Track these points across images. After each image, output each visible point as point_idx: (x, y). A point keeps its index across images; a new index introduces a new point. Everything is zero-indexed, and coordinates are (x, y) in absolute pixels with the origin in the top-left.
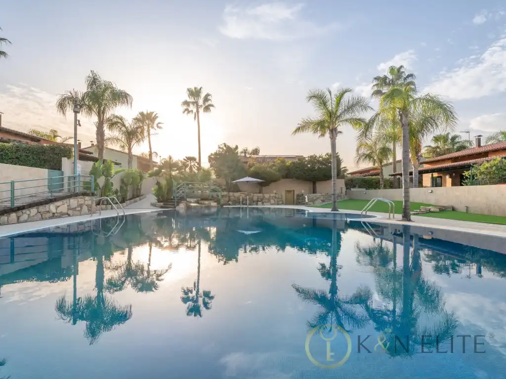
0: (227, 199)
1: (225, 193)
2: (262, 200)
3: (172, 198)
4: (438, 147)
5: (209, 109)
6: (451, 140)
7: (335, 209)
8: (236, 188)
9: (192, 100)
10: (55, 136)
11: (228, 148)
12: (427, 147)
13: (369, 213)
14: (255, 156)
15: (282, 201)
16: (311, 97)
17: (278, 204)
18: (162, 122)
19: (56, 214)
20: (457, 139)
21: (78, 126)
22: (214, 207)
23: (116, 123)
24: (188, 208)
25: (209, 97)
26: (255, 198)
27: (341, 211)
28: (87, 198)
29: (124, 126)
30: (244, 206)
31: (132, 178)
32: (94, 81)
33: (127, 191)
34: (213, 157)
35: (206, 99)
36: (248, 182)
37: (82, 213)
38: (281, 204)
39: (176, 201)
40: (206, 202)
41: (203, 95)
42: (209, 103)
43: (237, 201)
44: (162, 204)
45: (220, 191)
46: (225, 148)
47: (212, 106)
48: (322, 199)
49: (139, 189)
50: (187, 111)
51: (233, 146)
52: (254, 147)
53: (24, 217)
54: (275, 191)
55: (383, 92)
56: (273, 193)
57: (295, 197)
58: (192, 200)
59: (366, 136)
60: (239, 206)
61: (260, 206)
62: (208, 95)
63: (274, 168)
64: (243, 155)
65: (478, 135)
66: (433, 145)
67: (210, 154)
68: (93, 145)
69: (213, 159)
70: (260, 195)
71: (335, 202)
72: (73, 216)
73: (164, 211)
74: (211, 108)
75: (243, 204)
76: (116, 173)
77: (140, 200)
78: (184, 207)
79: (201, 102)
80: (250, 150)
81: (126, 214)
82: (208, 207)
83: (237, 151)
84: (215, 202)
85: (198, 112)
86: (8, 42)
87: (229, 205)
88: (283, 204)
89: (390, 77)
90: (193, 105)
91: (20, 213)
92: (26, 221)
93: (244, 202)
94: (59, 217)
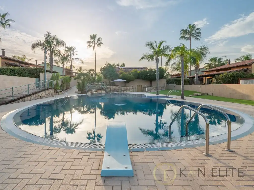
0: (109, 89)
1: (108, 87)
2: (126, 90)
3: (85, 89)
4: (211, 64)
5: (100, 45)
6: (218, 60)
7: (157, 94)
8: (114, 84)
9: (92, 40)
10: (24, 58)
11: (110, 65)
12: (206, 63)
13: (170, 96)
14: (123, 68)
15: (136, 90)
16: (147, 45)
17: (134, 92)
18: (77, 51)
19: (41, 97)
20: (221, 60)
21: (46, 59)
22: (104, 93)
23: (57, 54)
24: (92, 94)
25: (100, 39)
26: (123, 89)
27: (161, 95)
28: (51, 90)
29: (60, 54)
30: (118, 93)
31: (67, 80)
32: (48, 36)
33: (64, 86)
34: (102, 69)
35: (99, 40)
36: (119, 81)
37: (50, 96)
38: (135, 92)
39: (87, 90)
40: (100, 91)
41: (97, 38)
42: (100, 42)
43: (114, 91)
44: (80, 92)
45: (106, 86)
46: (108, 65)
47: (102, 43)
48: (155, 89)
49: (69, 85)
50: (90, 46)
51: (112, 64)
52: (122, 63)
53: (32, 98)
54: (132, 85)
55: (186, 36)
56: (131, 86)
57: (142, 88)
58: (93, 90)
59: (168, 64)
60: (115, 93)
61: (125, 93)
62: (99, 38)
63: (132, 74)
64: (117, 67)
65: (229, 59)
66: (210, 63)
67: (101, 68)
68: (43, 62)
69: (103, 70)
70: (125, 87)
71: (157, 91)
72: (47, 98)
73: (81, 95)
74: (101, 44)
75: (117, 92)
76: (61, 78)
77: (69, 90)
78: (90, 93)
79: (96, 41)
80: (121, 64)
81: (68, 97)
82: (101, 93)
83: (114, 66)
84: (104, 91)
85: (95, 46)
86: (13, 21)
87: (111, 92)
88: (136, 91)
89: (189, 29)
90: (93, 43)
91: (31, 96)
92: (32, 100)
93: (118, 91)
94: (42, 98)
